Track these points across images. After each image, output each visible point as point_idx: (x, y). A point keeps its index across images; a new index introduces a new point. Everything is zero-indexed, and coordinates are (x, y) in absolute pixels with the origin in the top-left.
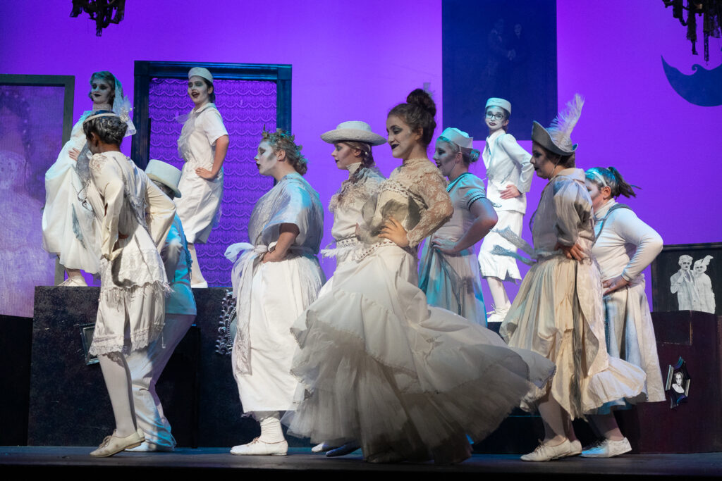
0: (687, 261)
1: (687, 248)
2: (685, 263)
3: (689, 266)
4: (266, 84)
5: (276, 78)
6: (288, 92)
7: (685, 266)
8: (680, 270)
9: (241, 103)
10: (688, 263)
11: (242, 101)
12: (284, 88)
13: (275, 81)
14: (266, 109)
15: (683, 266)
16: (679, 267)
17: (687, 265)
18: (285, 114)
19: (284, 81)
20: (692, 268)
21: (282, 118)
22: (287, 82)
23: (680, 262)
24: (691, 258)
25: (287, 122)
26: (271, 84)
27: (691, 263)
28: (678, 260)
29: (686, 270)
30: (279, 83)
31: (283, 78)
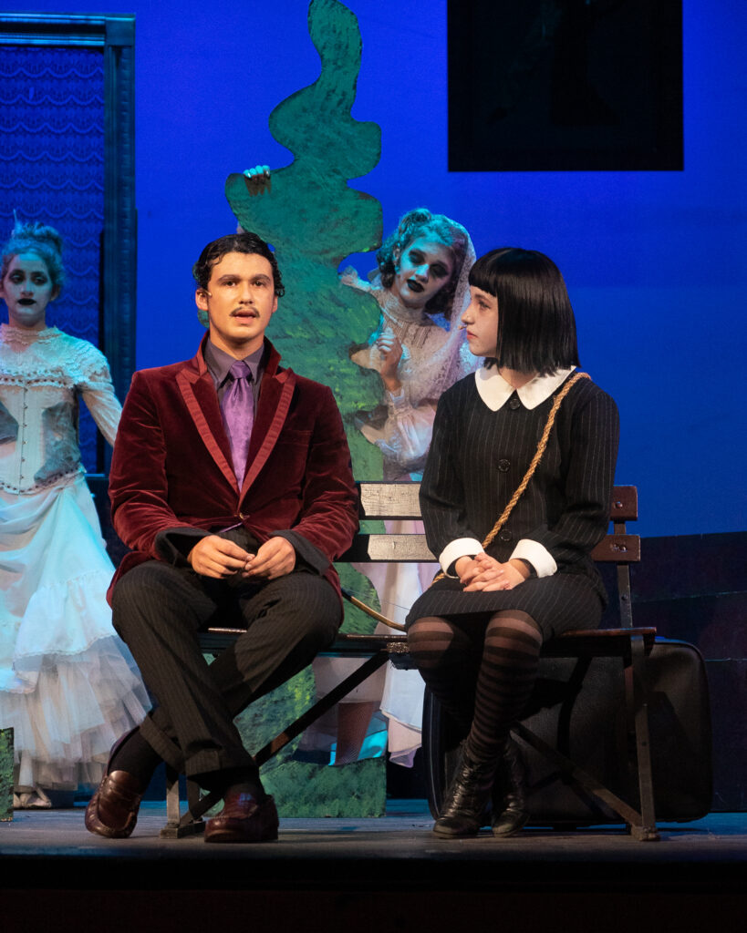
4: (82, 55)
5: (102, 43)
6: (127, 73)
9: (31, 96)
11: (32, 90)
12: (118, 63)
13: (100, 49)
14: (84, 107)
18: (121, 118)
19: (118, 50)
21: (115, 125)
22: (125, 51)
25: (126, 135)
26: (92, 56)
30: (110, 54)
31: (118, 42)
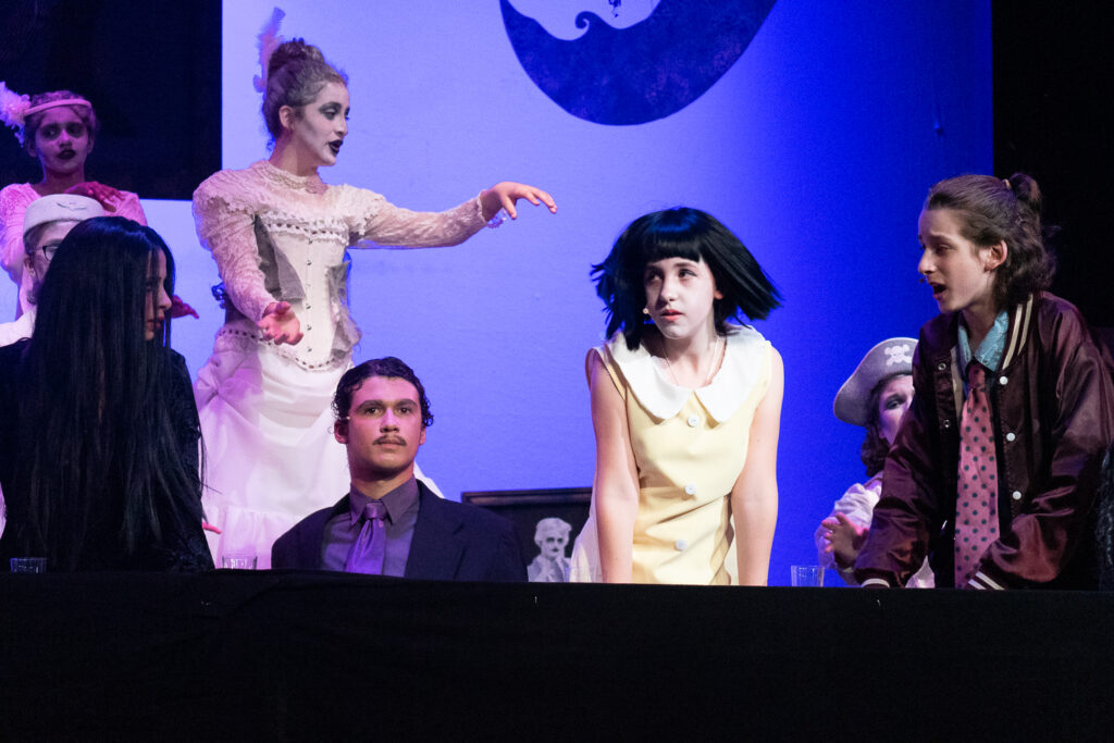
0: (557, 535)
1: (558, 498)
2: (551, 540)
3: (561, 548)
7: (551, 546)
8: (539, 559)
10: (560, 540)
15: (546, 548)
16: (537, 551)
17: (556, 544)
20: (569, 552)
23: (538, 538)
24: (566, 527)
27: (566, 540)
28: (533, 531)
29: (553, 559)
